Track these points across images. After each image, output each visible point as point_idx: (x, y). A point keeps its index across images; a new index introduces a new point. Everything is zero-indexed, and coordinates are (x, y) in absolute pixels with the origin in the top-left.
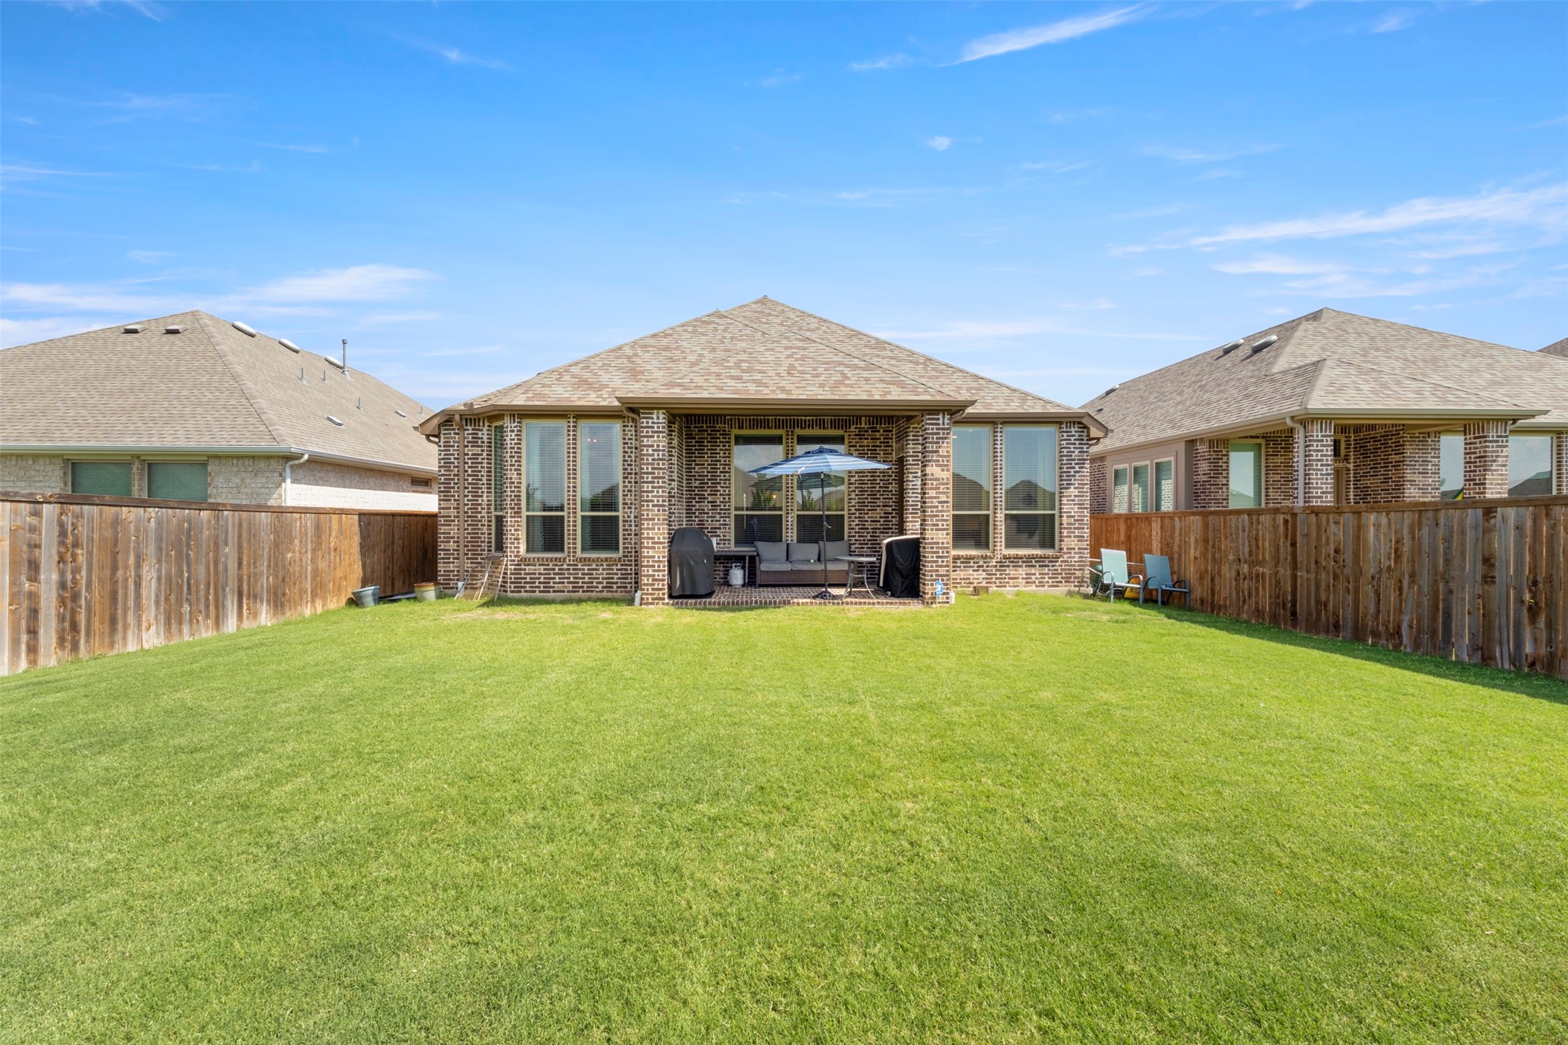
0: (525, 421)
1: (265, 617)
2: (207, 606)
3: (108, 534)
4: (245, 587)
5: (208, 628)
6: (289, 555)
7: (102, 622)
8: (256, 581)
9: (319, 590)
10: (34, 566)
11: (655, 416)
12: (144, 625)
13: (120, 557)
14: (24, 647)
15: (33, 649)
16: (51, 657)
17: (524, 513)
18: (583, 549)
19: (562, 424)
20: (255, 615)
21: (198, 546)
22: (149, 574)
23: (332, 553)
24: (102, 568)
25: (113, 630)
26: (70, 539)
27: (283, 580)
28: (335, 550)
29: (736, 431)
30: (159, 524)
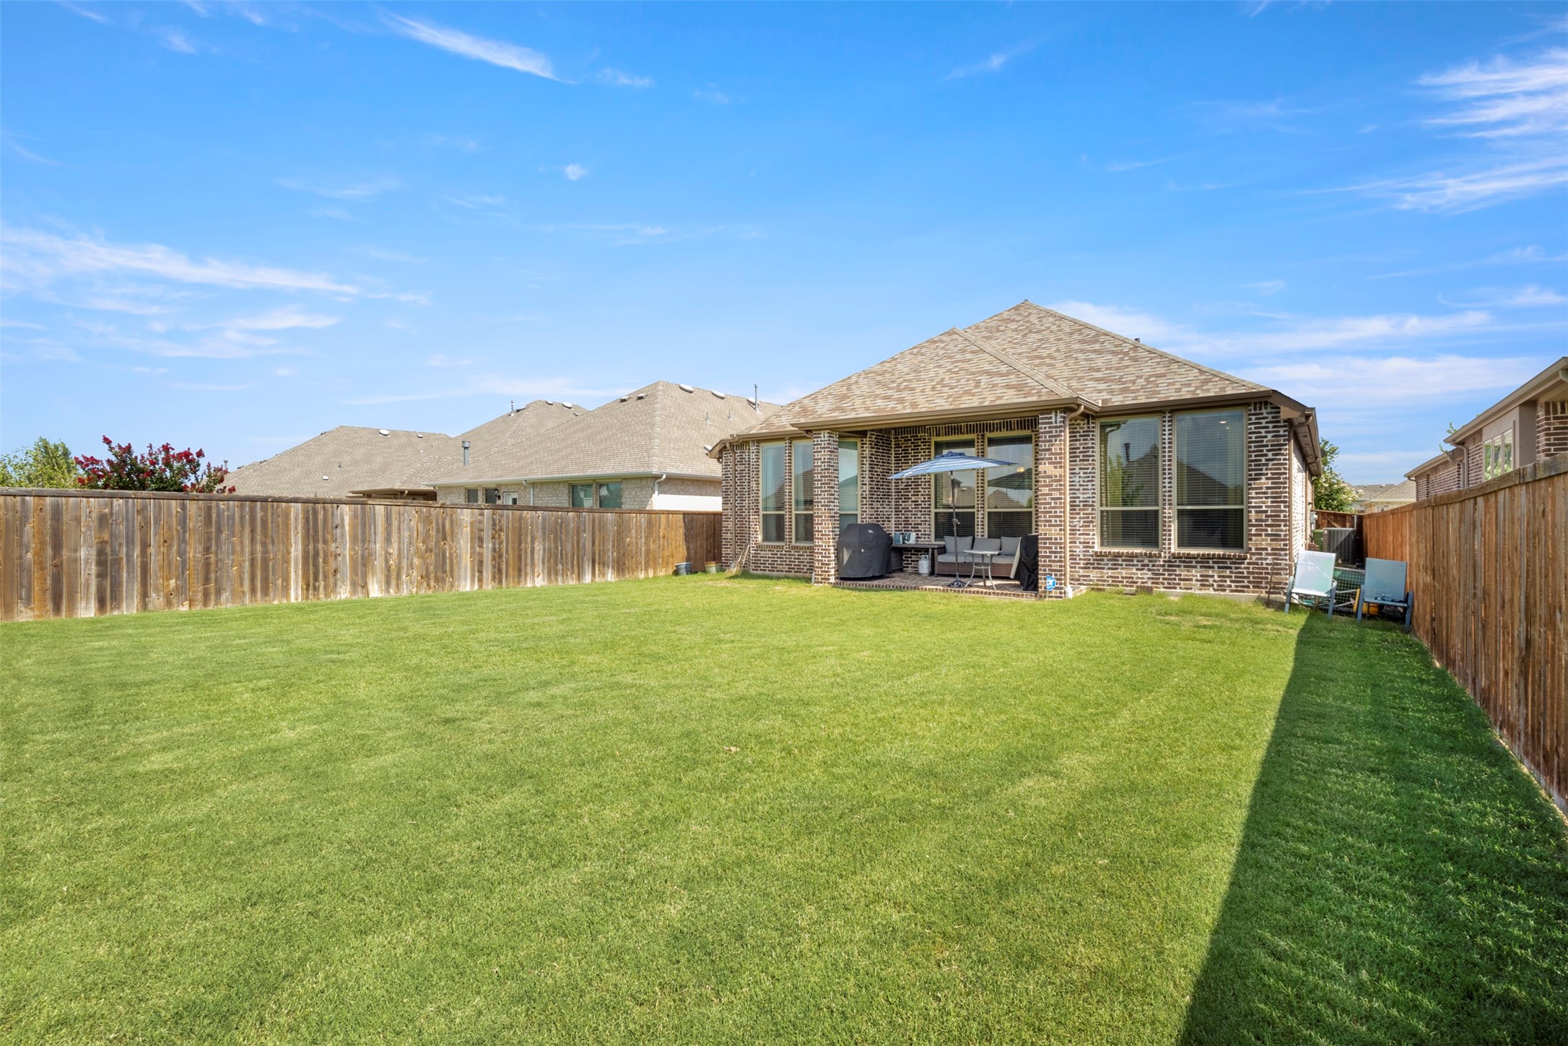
0: (761, 445)
1: (610, 576)
2: (573, 567)
3: (517, 525)
4: (597, 557)
5: (573, 580)
6: (628, 540)
7: (514, 570)
8: (604, 554)
9: (651, 562)
10: (481, 540)
11: (822, 436)
12: (536, 574)
13: (523, 537)
14: (476, 579)
15: (480, 580)
16: (489, 586)
17: (761, 513)
18: (797, 540)
19: (781, 444)
20: (604, 575)
21: (567, 532)
22: (538, 547)
23: (662, 540)
24: (514, 543)
25: (520, 576)
26: (497, 528)
27: (624, 555)
28: (664, 537)
29: (935, 439)
30: (544, 519)
